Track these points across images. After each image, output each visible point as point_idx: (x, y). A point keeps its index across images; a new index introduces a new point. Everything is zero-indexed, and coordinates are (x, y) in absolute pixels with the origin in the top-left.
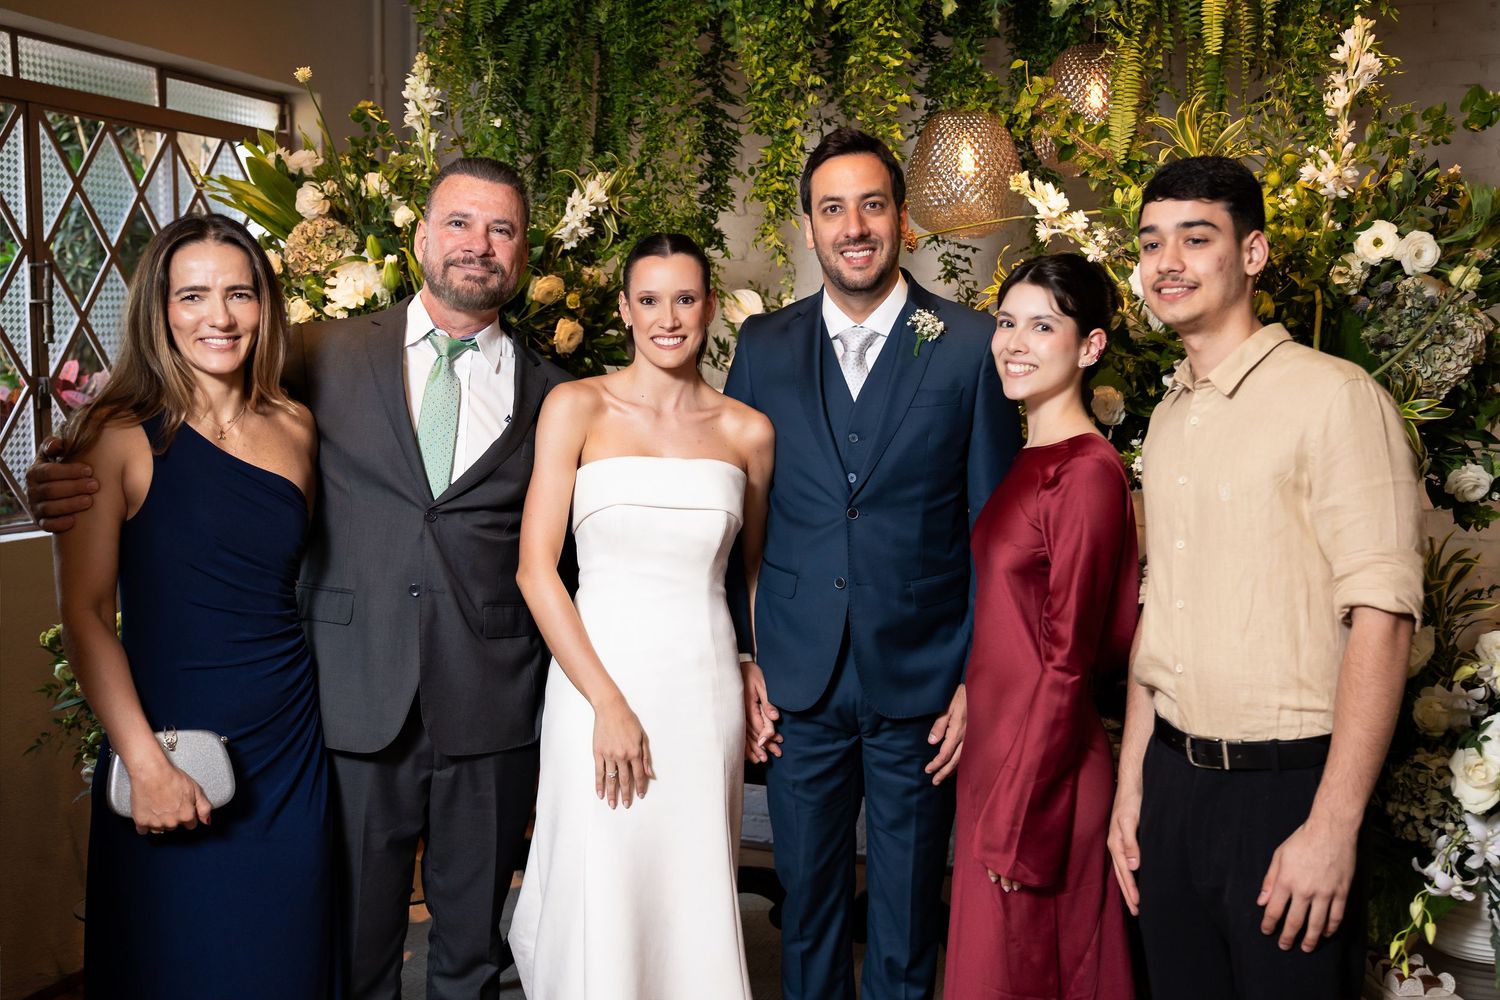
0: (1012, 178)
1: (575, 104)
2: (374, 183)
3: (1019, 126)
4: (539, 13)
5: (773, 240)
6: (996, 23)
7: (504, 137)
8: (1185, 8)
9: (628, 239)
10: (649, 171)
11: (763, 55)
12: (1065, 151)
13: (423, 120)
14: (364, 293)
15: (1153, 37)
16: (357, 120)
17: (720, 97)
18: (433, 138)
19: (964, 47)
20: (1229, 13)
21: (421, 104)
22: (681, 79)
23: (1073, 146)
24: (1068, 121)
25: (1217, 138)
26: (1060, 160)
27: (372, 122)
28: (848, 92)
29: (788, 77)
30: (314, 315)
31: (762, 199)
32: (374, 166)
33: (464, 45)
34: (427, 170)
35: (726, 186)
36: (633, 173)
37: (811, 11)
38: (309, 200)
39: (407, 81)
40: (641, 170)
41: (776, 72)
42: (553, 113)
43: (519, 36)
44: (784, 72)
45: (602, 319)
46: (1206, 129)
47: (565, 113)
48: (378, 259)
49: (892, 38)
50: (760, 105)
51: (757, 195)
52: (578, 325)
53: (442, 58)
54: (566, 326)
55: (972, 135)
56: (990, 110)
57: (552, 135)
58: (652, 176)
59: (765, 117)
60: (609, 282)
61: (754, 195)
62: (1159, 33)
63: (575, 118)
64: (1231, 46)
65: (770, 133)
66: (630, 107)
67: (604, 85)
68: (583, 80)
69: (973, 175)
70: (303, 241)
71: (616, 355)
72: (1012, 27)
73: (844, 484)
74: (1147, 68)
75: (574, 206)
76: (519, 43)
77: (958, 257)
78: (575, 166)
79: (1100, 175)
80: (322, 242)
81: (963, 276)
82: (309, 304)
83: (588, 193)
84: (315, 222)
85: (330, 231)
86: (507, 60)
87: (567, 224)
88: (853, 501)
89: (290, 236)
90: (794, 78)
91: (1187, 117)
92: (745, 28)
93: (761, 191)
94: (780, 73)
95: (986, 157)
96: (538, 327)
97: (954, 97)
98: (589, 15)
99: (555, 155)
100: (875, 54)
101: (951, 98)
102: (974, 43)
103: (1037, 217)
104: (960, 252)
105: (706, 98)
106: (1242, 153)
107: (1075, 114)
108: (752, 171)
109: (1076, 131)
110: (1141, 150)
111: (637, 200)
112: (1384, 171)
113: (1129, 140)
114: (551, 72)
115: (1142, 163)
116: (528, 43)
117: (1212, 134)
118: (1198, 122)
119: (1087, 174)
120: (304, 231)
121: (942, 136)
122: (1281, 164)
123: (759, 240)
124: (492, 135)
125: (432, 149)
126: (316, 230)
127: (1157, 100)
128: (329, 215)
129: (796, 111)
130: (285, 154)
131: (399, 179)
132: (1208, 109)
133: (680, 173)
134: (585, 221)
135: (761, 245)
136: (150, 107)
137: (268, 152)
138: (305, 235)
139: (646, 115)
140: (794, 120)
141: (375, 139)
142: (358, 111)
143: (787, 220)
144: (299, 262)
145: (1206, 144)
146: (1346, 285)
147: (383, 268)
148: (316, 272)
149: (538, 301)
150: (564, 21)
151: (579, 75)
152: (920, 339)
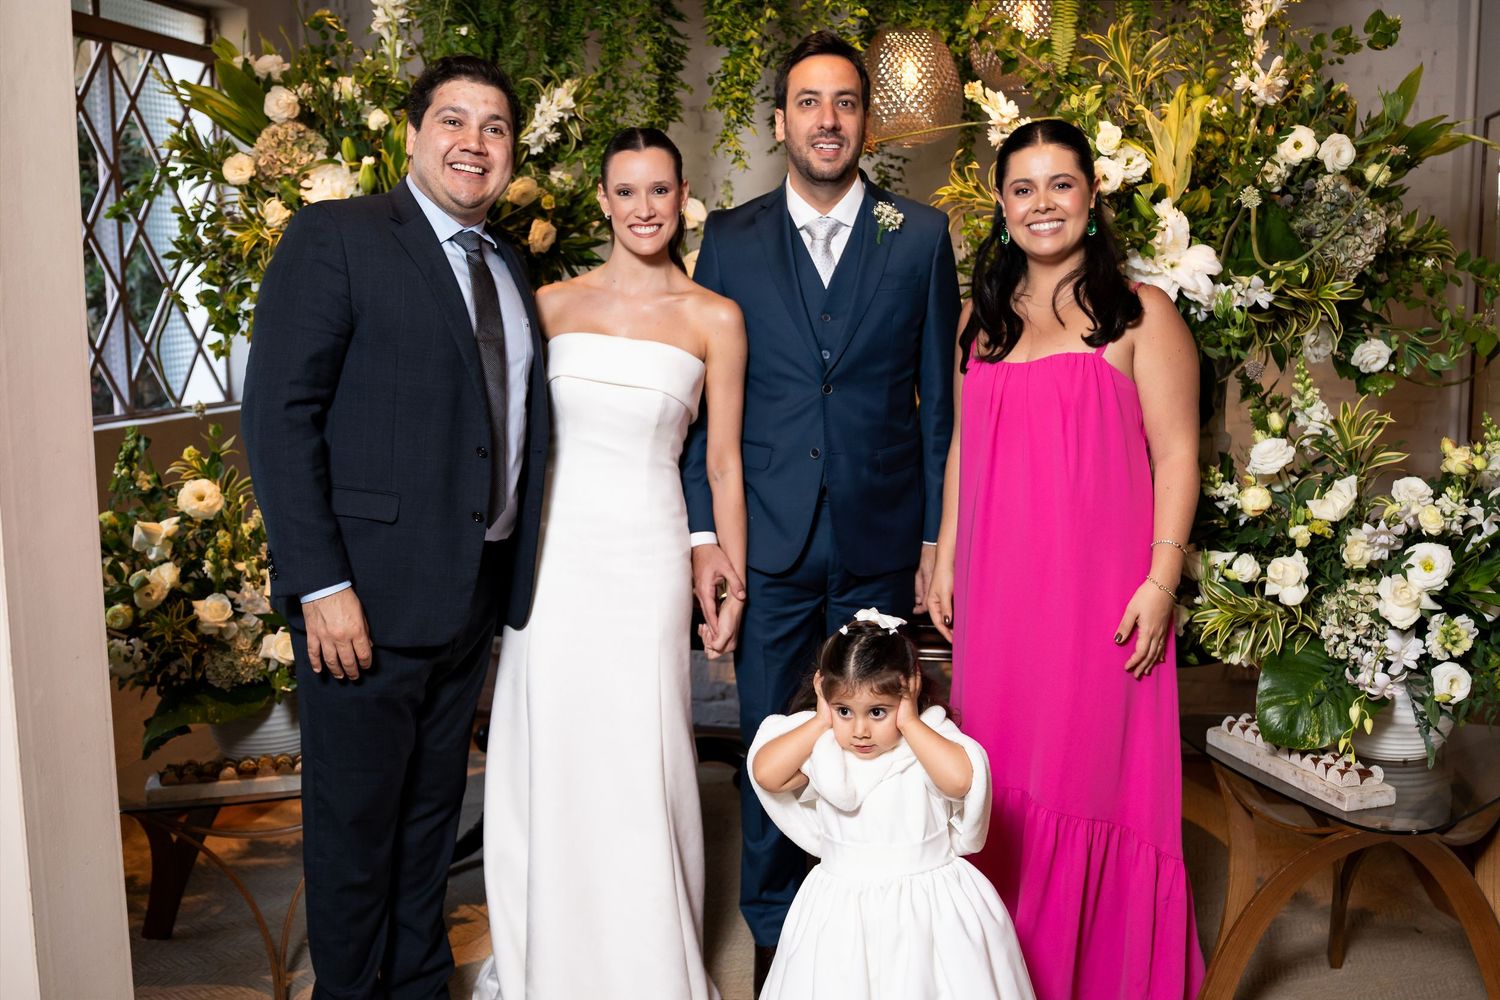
0: (966, 86)
1: (531, 18)
2: (347, 87)
3: (957, 44)
5: (732, 145)
7: (469, 45)
9: (594, 145)
10: (609, 82)
12: (1009, 63)
13: (391, 27)
16: (316, 29)
17: (667, 13)
18: (399, 45)
21: (389, 10)
23: (1016, 60)
24: (1011, 36)
25: (1145, 54)
26: (1005, 71)
27: (330, 30)
28: (805, 7)
31: (721, 107)
32: (346, 72)
34: (394, 76)
35: (675, 99)
36: (593, 83)
38: (280, 103)
40: (601, 81)
45: (572, 220)
46: (1135, 47)
47: (525, 24)
48: (352, 161)
50: (719, 18)
51: (717, 103)
52: (551, 226)
54: (540, 226)
55: (914, 54)
56: (932, 28)
57: (513, 45)
58: (613, 85)
59: (726, 29)
60: (575, 186)
61: (715, 104)
63: (535, 29)
65: (729, 45)
70: (274, 144)
71: (586, 255)
73: (820, 361)
75: (541, 113)
77: (892, 166)
78: (532, 75)
79: (1044, 86)
80: (294, 145)
81: (895, 185)
82: (283, 205)
83: (555, 100)
84: (286, 126)
85: (301, 135)
87: (535, 130)
88: (829, 378)
89: (259, 140)
91: (1119, 34)
93: (721, 99)
95: (932, 69)
96: (510, 229)
97: (901, 14)
99: (514, 65)
101: (898, 15)
103: (990, 122)
104: (892, 162)
106: (1168, 67)
107: (1018, 33)
108: (711, 81)
109: (1018, 47)
110: (1082, 63)
111: (599, 108)
112: (1291, 87)
113: (1070, 54)
115: (1080, 76)
117: (1138, 51)
118: (1129, 41)
119: (1031, 83)
120: (274, 134)
121: (890, 50)
122: (1204, 78)
123: (718, 146)
124: (457, 43)
125: (398, 56)
126: (286, 133)
127: (1089, 19)
128: (299, 119)
129: (756, 24)
130: (251, 59)
131: (373, 83)
132: (1135, 29)
133: (640, 82)
134: (552, 127)
135: (720, 151)
136: (87, 16)
137: (233, 56)
138: (276, 138)
139: (609, 27)
140: (752, 33)
141: (333, 47)
142: (317, 18)
143: (745, 128)
144: (271, 165)
145: (1134, 60)
146: (1272, 183)
147: (358, 170)
148: (288, 175)
149: (512, 203)
152: (881, 229)
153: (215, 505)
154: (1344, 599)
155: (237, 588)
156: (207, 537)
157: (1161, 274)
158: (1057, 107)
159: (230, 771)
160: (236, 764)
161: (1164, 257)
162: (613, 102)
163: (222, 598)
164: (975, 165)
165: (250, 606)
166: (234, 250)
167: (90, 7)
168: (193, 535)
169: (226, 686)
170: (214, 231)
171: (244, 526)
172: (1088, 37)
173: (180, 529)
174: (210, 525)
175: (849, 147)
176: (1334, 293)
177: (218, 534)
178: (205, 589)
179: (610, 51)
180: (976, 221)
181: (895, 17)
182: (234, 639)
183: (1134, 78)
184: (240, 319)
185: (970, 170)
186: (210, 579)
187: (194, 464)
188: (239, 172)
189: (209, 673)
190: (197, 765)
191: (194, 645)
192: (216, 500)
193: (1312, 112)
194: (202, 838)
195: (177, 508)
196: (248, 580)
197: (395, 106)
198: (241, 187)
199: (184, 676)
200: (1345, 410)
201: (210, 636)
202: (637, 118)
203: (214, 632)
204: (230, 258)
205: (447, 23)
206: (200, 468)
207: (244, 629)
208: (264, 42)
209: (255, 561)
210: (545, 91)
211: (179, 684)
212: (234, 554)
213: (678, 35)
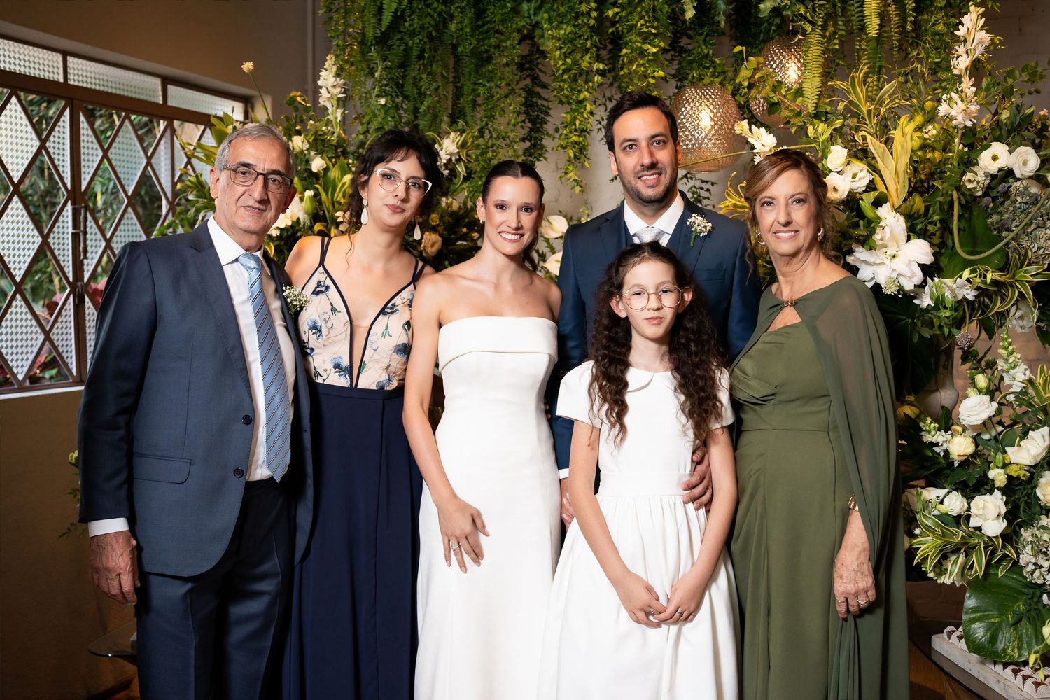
0: (736, 125)
1: (437, 89)
2: (298, 143)
3: (740, 94)
4: (411, 28)
5: (572, 175)
6: (723, 24)
7: (387, 111)
8: (852, 8)
9: (473, 178)
10: (487, 132)
11: (563, 51)
12: (773, 107)
13: (332, 101)
14: (292, 217)
15: (831, 29)
16: (290, 105)
17: (537, 84)
18: (339, 113)
19: (702, 42)
20: (883, 9)
21: (331, 89)
22: (507, 69)
23: (778, 103)
24: (773, 86)
25: (878, 94)
26: (770, 113)
27: (299, 106)
28: (622, 73)
29: (580, 64)
31: (564, 148)
32: (299, 133)
33: (362, 53)
34: (335, 135)
35: (541, 144)
36: (476, 133)
37: (595, 19)
39: (321, 74)
40: (481, 131)
41: (572, 62)
42: (422, 95)
43: (399, 46)
44: (578, 61)
45: (455, 233)
46: (870, 89)
47: (430, 95)
49: (651, 33)
50: (562, 85)
51: (561, 146)
52: (438, 237)
53: (347, 61)
54: (430, 237)
55: (708, 100)
56: (720, 83)
57: (421, 111)
58: (488, 136)
59: (565, 92)
60: (460, 208)
61: (558, 145)
62: (835, 24)
63: (437, 99)
64: (885, 32)
65: (569, 103)
66: (474, 90)
67: (457, 78)
68: (442, 73)
69: (710, 127)
72: (734, 30)
74: (828, 50)
76: (398, 50)
77: (702, 188)
79: (798, 122)
81: (705, 202)
83: (444, 146)
86: (390, 62)
90: (585, 65)
91: (857, 80)
92: (550, 32)
93: (564, 143)
94: (575, 63)
95: (719, 114)
97: (696, 75)
98: (446, 31)
99: (423, 124)
100: (640, 45)
101: (693, 76)
102: (708, 39)
104: (703, 184)
105: (527, 86)
106: (896, 103)
107: (780, 83)
108: (557, 130)
109: (780, 93)
110: (826, 103)
111: (479, 152)
112: (996, 113)
113: (817, 97)
114: (420, 69)
115: (827, 113)
116: (405, 50)
117: (873, 92)
118: (865, 85)
119: (788, 122)
122: (923, 109)
124: (379, 110)
125: (338, 120)
127: (835, 70)
131: (315, 139)
132: (870, 75)
133: (507, 132)
136: (158, 104)
137: (227, 126)
139: (484, 94)
140: (586, 94)
141: (301, 117)
142: (291, 98)
143: (581, 162)
145: (870, 99)
146: (974, 188)
147: (304, 199)
150: (428, 32)
151: (439, 70)
152: (694, 234)
154: (1038, 532)
157: (883, 264)
161: (885, 250)
162: (488, 147)
167: (161, 98)
172: (832, 83)
175: (666, 173)
176: (1028, 275)
181: (691, 78)
183: (869, 112)
193: (1009, 132)
197: (330, 155)
200: (1042, 371)
213: (545, 99)
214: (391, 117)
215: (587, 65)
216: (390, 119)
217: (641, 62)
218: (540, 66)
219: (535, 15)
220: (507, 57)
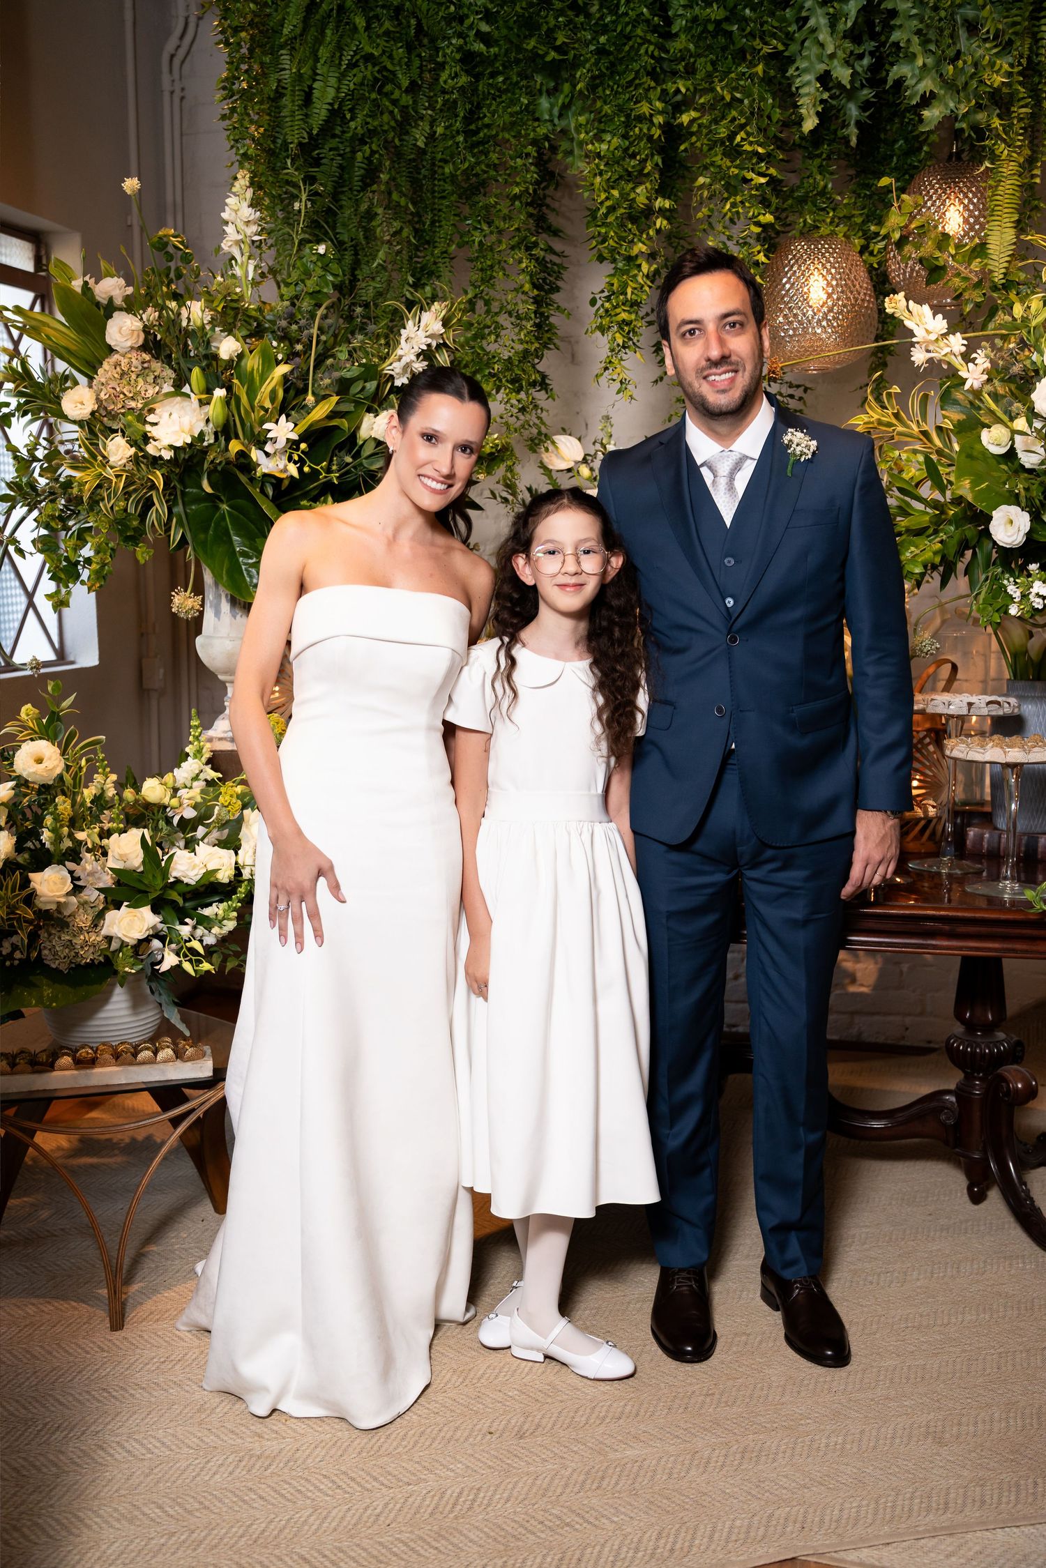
0: (887, 299)
1: (398, 232)
2: (196, 312)
5: (620, 374)
6: (853, 141)
7: (328, 265)
10: (480, 304)
11: (606, 177)
12: (936, 272)
13: (242, 246)
14: (191, 430)
15: (1027, 152)
16: (159, 250)
17: (545, 229)
18: (252, 266)
19: (815, 170)
21: (241, 226)
23: (943, 268)
24: (938, 241)
26: (929, 281)
27: (174, 251)
28: (700, 215)
29: (634, 200)
30: (136, 454)
31: (606, 331)
32: (194, 297)
33: (273, 169)
35: (551, 324)
36: (462, 306)
37: (661, 127)
38: (123, 330)
39: (228, 201)
40: (471, 304)
41: (620, 194)
42: (372, 242)
43: (332, 159)
44: (628, 194)
47: (389, 242)
48: (202, 393)
49: (756, 153)
50: (603, 231)
51: (600, 327)
55: (820, 261)
56: (844, 236)
57: (375, 265)
58: (484, 308)
59: (611, 242)
61: (598, 328)
63: (398, 248)
65: (614, 261)
70: (116, 376)
73: (723, 609)
74: (1025, 182)
75: (407, 339)
76: (332, 166)
78: (396, 299)
79: (977, 296)
80: (138, 376)
82: (127, 441)
83: (422, 324)
84: (129, 355)
85: (146, 365)
86: (321, 184)
87: (399, 360)
88: (733, 627)
89: (100, 371)
90: (640, 201)
92: (590, 147)
93: (606, 321)
97: (809, 221)
98: (406, 137)
99: (375, 288)
100: (736, 171)
101: (805, 221)
102: (826, 163)
103: (914, 340)
107: (946, 236)
108: (593, 302)
109: (947, 252)
110: (1020, 269)
111: (469, 335)
113: (1008, 259)
114: (372, 198)
115: (1019, 283)
116: (341, 167)
119: (961, 294)
120: (117, 365)
121: (797, 261)
123: (602, 374)
124: (316, 263)
125: (250, 278)
126: (130, 364)
127: (1029, 217)
128: (144, 348)
129: (644, 236)
130: (91, 282)
131: (224, 307)
133: (516, 304)
134: (418, 356)
135: (603, 380)
137: (70, 279)
138: (118, 369)
139: (480, 243)
140: (640, 247)
141: (177, 269)
142: (160, 238)
143: (630, 353)
144: (113, 398)
147: (209, 403)
148: (133, 409)
149: (375, 439)
150: (386, 141)
151: (403, 201)
152: (792, 459)
153: (54, 768)
155: (77, 859)
156: (44, 804)
158: (990, 320)
159: (66, 1060)
160: (73, 1052)
162: (489, 327)
163: (61, 870)
164: (896, 389)
165: (90, 878)
166: (75, 491)
168: (29, 801)
169: (64, 968)
170: (51, 470)
171: (86, 792)
172: (1029, 237)
173: (16, 795)
174: (47, 791)
177: (57, 800)
178: (42, 860)
179: (482, 270)
180: (897, 453)
181: (802, 225)
182: (72, 915)
184: (79, 567)
185: (889, 395)
186: (48, 849)
187: (31, 725)
188: (79, 405)
189: (46, 952)
190: (30, 1053)
191: (29, 922)
192: (56, 763)
194: (32, 1134)
195: (14, 771)
196: (89, 851)
197: (248, 333)
198: (80, 423)
199: (18, 955)
201: (47, 911)
202: (513, 344)
203: (54, 907)
204: (69, 500)
205: (302, 243)
206: (36, 729)
207: (83, 904)
208: (103, 265)
209: (97, 830)
210: (410, 316)
211: (12, 964)
212: (74, 823)
213: (555, 253)
214: (335, 275)
215: (647, 202)
216: (330, 278)
217: (739, 198)
218: (548, 201)
219: (560, 116)
220: (518, 184)
